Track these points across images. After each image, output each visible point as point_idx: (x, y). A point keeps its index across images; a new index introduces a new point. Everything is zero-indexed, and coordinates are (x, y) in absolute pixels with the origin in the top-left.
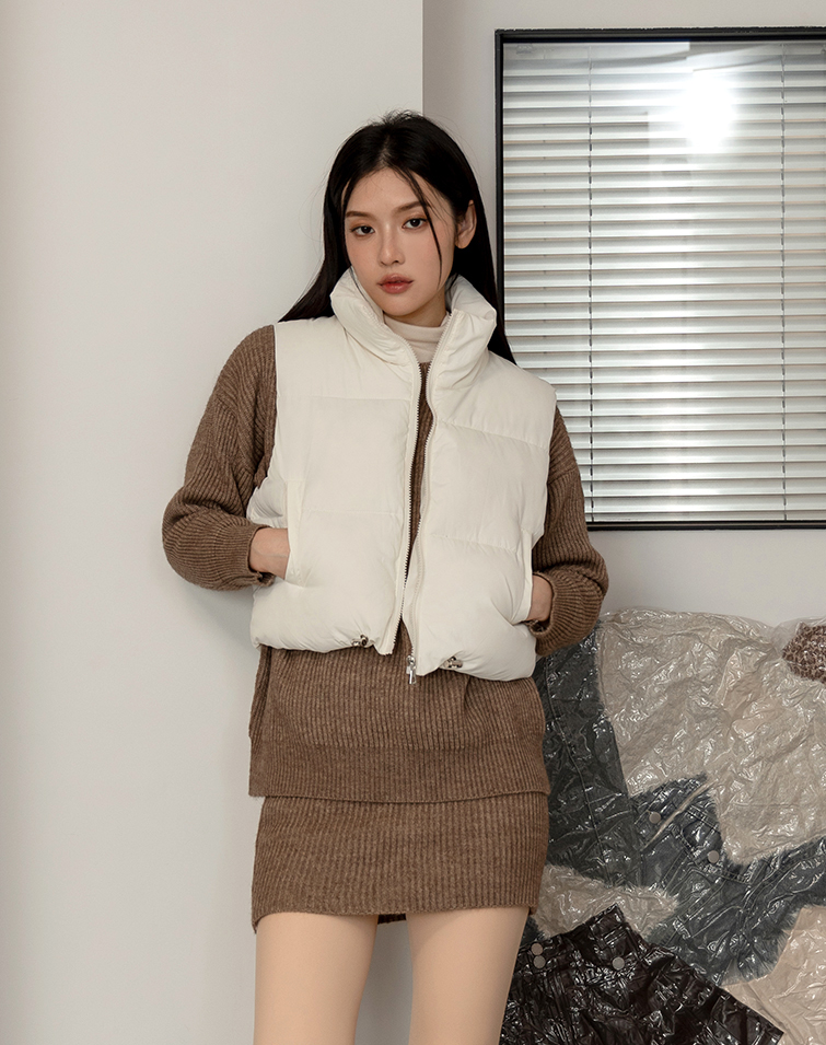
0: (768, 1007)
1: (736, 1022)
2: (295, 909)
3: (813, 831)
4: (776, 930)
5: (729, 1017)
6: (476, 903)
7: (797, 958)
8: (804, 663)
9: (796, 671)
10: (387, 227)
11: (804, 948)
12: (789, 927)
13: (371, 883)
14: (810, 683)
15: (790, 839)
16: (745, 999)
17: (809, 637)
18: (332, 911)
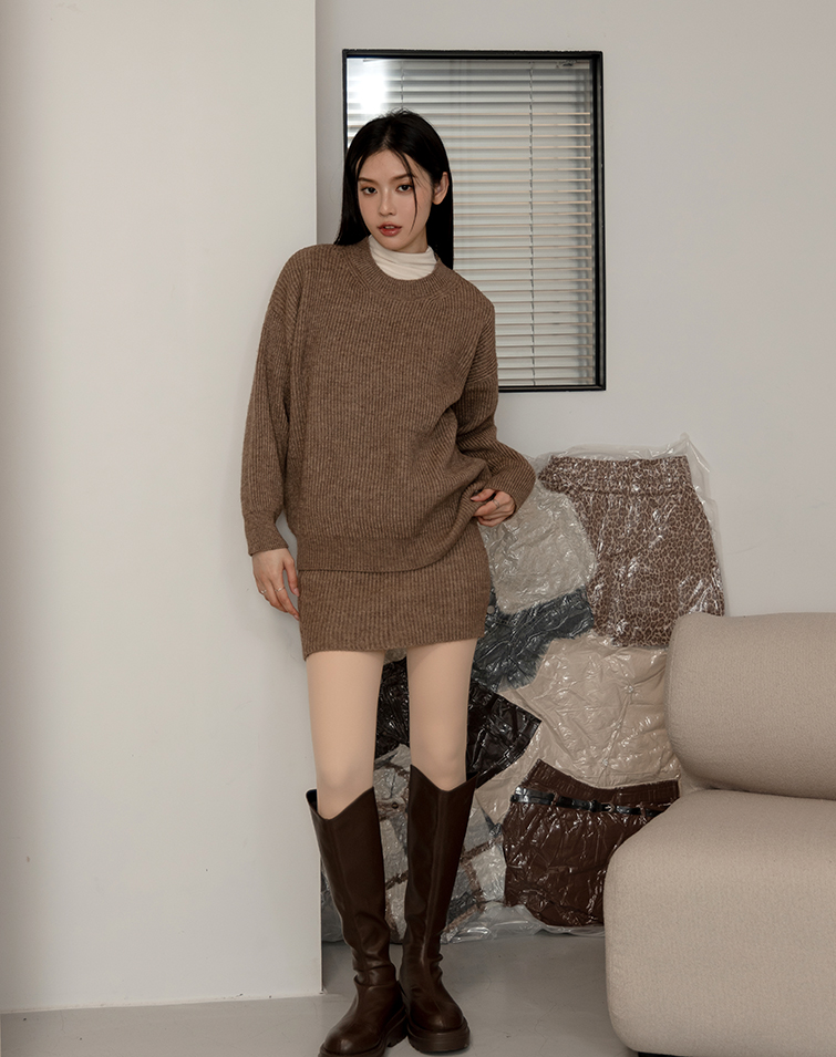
0: (531, 705)
1: (508, 715)
2: (338, 649)
3: (559, 591)
4: (535, 655)
5: (504, 712)
6: (449, 639)
7: (549, 673)
8: (553, 482)
9: (548, 487)
10: (386, 190)
11: (554, 666)
12: (543, 653)
13: (386, 629)
14: (557, 495)
15: (544, 596)
16: (514, 700)
17: (557, 465)
18: (362, 649)
